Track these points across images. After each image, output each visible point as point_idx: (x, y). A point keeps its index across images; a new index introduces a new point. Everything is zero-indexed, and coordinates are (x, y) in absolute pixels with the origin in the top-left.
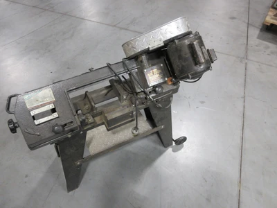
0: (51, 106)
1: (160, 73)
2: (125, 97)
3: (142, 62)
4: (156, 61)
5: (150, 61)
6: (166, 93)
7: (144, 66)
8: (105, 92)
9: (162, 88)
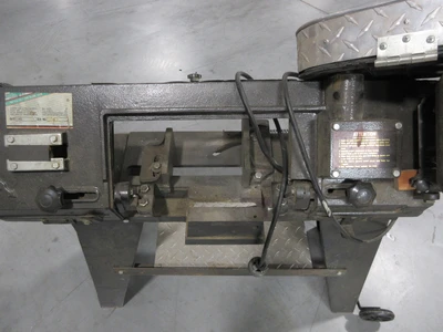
0: (54, 139)
1: (383, 150)
2: (258, 176)
3: (336, 96)
4: (383, 107)
5: (365, 104)
6: (379, 208)
7: (340, 111)
8: (220, 143)
9: (373, 194)
